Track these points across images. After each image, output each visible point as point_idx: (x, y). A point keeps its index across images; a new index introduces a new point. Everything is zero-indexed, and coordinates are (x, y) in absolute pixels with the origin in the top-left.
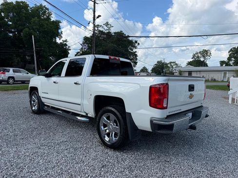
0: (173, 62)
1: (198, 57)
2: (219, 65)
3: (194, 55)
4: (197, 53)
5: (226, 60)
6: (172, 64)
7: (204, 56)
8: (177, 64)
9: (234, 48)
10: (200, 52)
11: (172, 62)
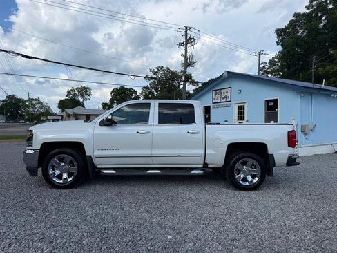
0: (36, 100)
1: (75, 95)
2: (101, 108)
3: (69, 92)
4: (73, 90)
5: (108, 102)
6: (34, 102)
7: (82, 95)
8: (41, 103)
9: (117, 89)
10: (77, 89)
11: (32, 99)
